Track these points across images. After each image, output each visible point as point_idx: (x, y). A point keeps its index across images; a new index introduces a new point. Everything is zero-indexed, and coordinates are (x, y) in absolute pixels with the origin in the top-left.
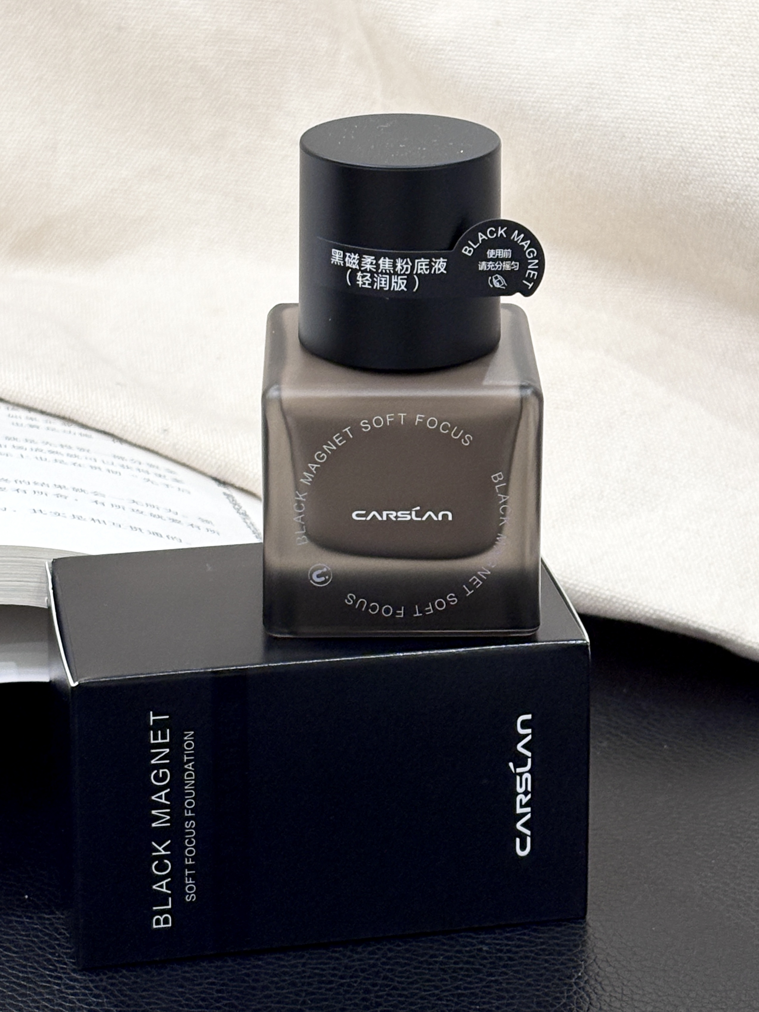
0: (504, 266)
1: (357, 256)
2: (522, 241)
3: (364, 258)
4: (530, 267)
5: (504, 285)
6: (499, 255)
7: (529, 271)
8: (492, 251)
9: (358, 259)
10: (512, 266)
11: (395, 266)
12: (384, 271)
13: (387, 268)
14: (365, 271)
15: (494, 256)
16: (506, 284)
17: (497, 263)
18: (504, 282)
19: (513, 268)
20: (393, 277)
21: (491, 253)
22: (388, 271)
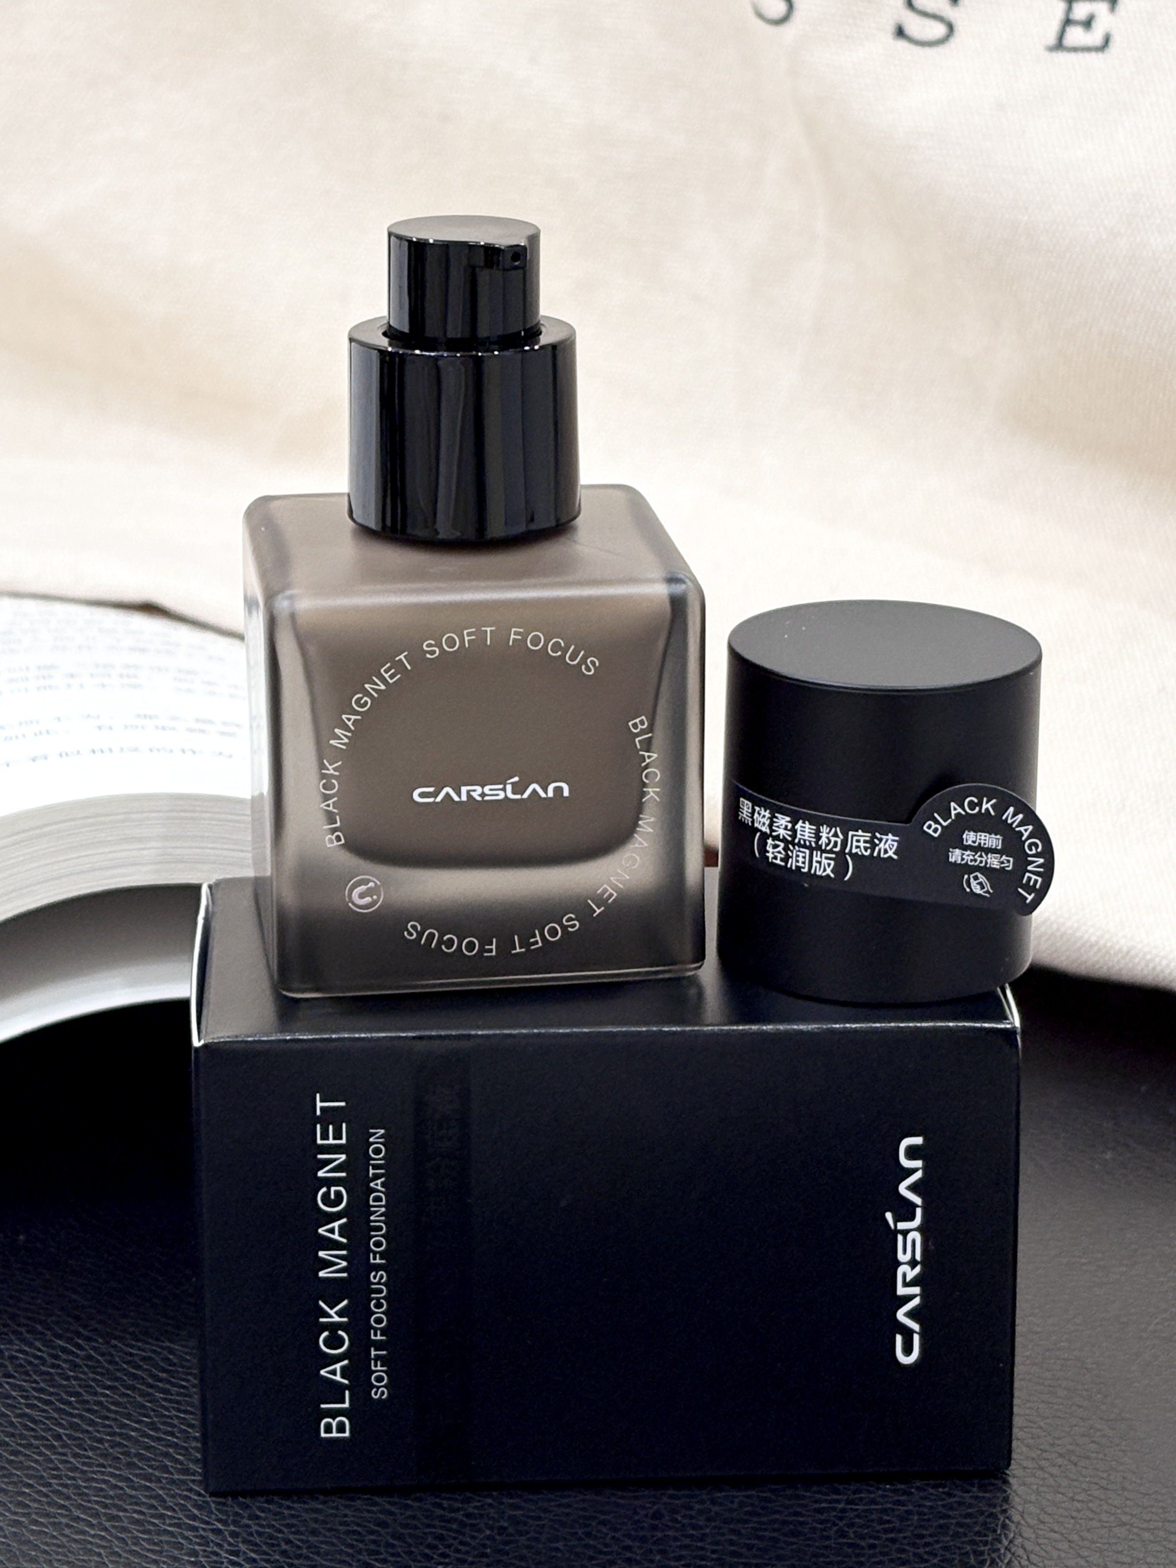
0: (989, 861)
1: (767, 814)
2: (1019, 825)
3: (777, 818)
4: (1029, 868)
5: (987, 892)
6: (982, 842)
7: (1027, 874)
8: (972, 833)
9: (769, 818)
10: (1003, 863)
11: (818, 838)
12: (802, 842)
13: (806, 838)
14: (777, 838)
15: (974, 842)
16: (991, 891)
17: (979, 854)
18: (988, 887)
19: (1003, 865)
20: (815, 853)
21: (969, 837)
22: (808, 843)
